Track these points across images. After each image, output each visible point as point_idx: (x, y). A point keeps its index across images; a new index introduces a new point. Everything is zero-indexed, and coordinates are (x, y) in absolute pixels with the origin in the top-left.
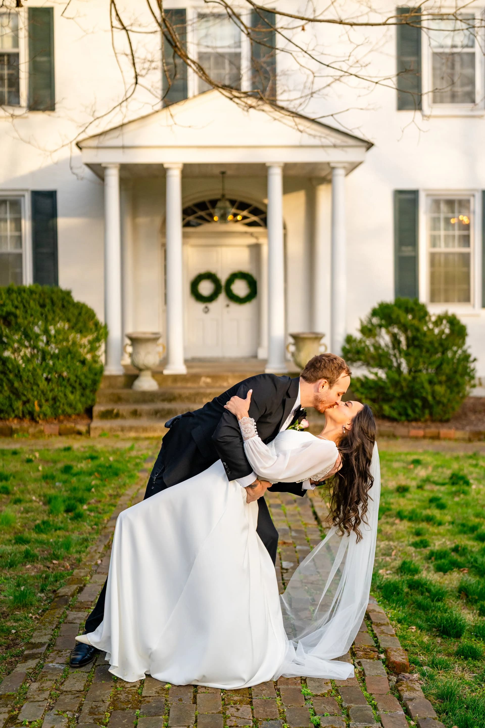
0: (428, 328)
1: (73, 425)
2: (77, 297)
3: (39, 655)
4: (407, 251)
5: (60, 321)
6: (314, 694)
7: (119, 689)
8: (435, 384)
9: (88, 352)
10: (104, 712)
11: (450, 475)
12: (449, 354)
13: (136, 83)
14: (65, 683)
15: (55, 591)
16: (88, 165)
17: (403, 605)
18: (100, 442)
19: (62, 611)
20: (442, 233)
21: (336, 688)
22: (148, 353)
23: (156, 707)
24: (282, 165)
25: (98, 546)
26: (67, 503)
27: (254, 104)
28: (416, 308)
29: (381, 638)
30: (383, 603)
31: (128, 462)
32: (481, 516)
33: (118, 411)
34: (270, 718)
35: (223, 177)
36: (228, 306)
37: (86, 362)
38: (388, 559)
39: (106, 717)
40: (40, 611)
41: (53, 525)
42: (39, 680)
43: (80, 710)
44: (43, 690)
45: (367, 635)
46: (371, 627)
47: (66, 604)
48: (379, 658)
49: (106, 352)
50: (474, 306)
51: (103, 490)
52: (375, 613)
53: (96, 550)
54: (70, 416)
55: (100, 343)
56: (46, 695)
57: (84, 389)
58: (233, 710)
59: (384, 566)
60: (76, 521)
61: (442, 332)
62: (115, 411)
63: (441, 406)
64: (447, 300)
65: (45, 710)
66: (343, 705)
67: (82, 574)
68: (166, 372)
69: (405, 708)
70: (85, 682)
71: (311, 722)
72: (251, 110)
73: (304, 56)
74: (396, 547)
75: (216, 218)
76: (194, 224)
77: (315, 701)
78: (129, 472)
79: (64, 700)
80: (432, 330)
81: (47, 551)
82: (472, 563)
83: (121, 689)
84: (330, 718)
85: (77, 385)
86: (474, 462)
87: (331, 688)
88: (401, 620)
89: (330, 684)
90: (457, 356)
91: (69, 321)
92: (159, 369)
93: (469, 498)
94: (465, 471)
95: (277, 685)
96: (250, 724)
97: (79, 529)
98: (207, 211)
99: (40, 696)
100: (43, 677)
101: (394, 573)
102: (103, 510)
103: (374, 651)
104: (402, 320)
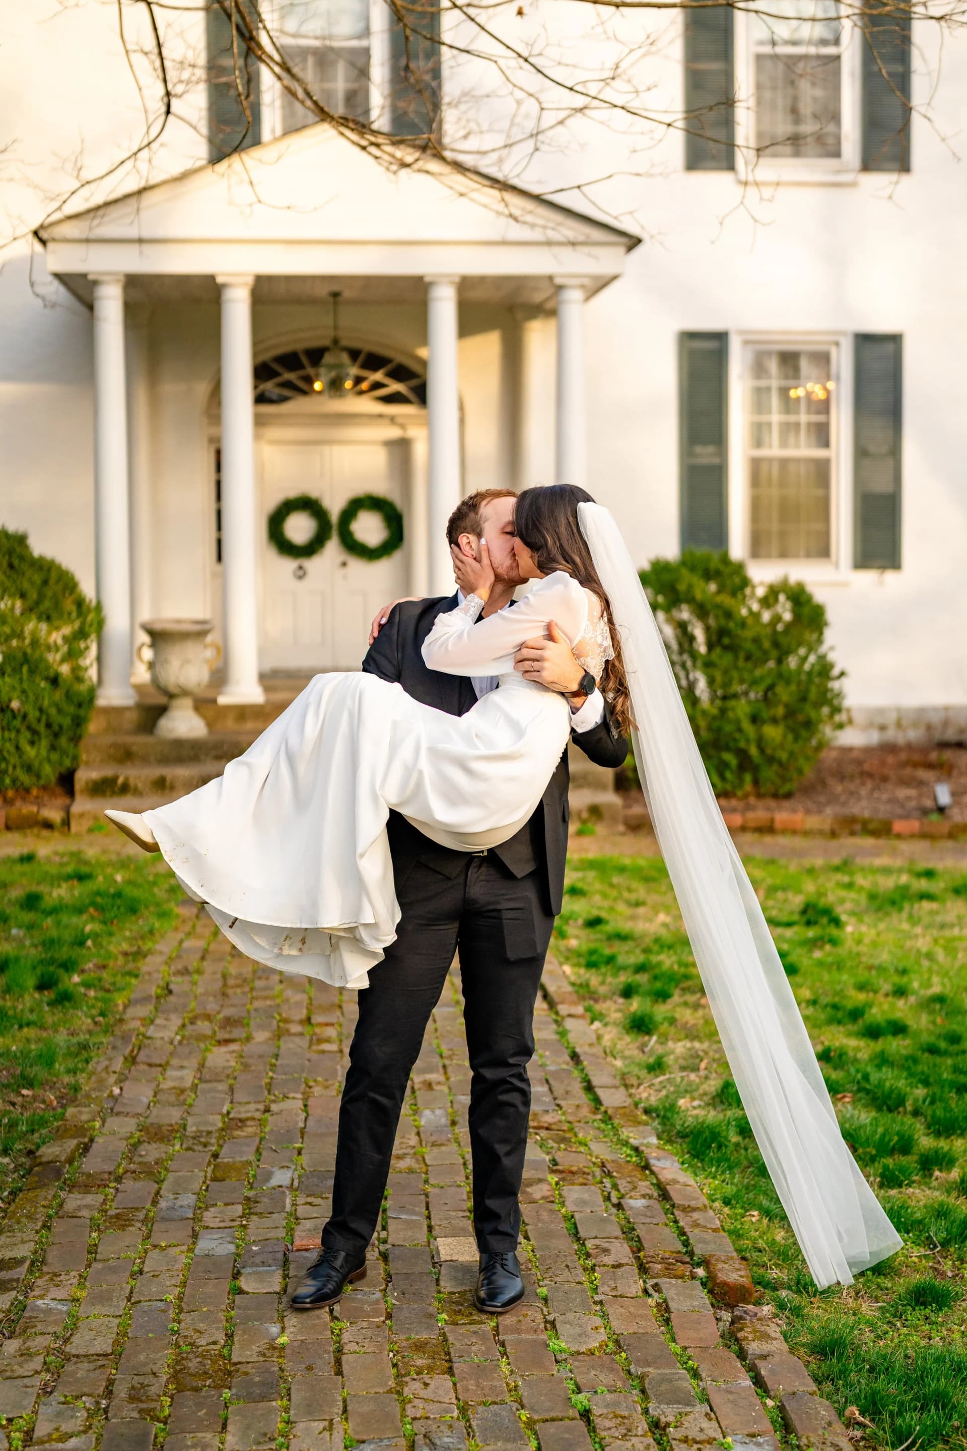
0: (750, 610)
1: (34, 809)
2: (39, 547)
3: (15, 1284)
4: (705, 454)
5: (6, 597)
6: (573, 1349)
7: (185, 1348)
8: (763, 722)
9: (63, 661)
10: (159, 1396)
11: (802, 907)
12: (792, 662)
13: (168, 112)
14: (73, 1339)
15: (30, 1153)
16: (58, 276)
17: (730, 1168)
18: (91, 844)
19: (52, 1192)
20: (776, 418)
21: (615, 1337)
22: (187, 661)
23: (263, 1384)
24: (457, 280)
25: (110, 1059)
26: (39, 971)
27: (409, 159)
28: (726, 571)
29: (694, 1235)
30: (691, 1166)
31: (154, 883)
32: (869, 988)
33: (127, 779)
34: (490, 1400)
35: (336, 304)
36: (344, 564)
37: (60, 680)
38: (693, 1076)
39: (162, 1407)
40: (6, 1194)
41: (15, 1017)
42: (20, 1334)
43: (109, 1393)
44: (30, 1355)
45: (667, 1230)
46: (673, 1214)
47: (58, 1179)
48: (693, 1277)
49: (99, 659)
50: (837, 565)
51: (110, 943)
52: (677, 1186)
53: (107, 1068)
54: (27, 791)
55: (89, 641)
56: (37, 1363)
57: (56, 735)
58: (417, 1385)
59: (686, 1091)
60: (60, 1007)
61: (777, 619)
62: (121, 780)
63: (775, 767)
64: (784, 554)
65: (38, 1395)
66: (633, 1371)
67: (84, 1117)
68: (222, 700)
69: (752, 1374)
70: (114, 1336)
71: (573, 1407)
72: (404, 172)
73: (521, 68)
74: (706, 1053)
75: (318, 386)
76: (274, 397)
77: (576, 1364)
78: (158, 905)
79: (75, 1372)
80: (756, 616)
81: (8, 1071)
82: (858, 1082)
83: (188, 1348)
84: (609, 1397)
85: (42, 728)
86: (846, 879)
87: (604, 1338)
88: (730, 1200)
89: (602, 1330)
90: (807, 667)
91: (23, 596)
92: (209, 695)
93: (842, 951)
94: (830, 898)
95: (498, 1334)
96: (453, 1412)
97: (67, 1026)
98: (302, 373)
99: (26, 1366)
100: (27, 1328)
101: (708, 1105)
102: (114, 984)
103: (683, 1263)
104: (699, 595)
